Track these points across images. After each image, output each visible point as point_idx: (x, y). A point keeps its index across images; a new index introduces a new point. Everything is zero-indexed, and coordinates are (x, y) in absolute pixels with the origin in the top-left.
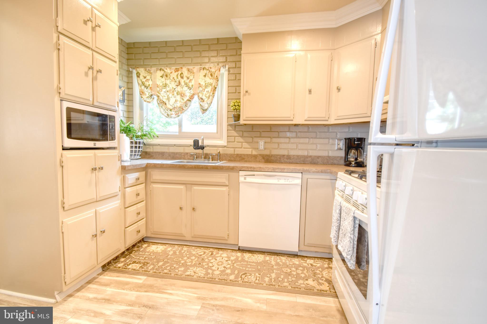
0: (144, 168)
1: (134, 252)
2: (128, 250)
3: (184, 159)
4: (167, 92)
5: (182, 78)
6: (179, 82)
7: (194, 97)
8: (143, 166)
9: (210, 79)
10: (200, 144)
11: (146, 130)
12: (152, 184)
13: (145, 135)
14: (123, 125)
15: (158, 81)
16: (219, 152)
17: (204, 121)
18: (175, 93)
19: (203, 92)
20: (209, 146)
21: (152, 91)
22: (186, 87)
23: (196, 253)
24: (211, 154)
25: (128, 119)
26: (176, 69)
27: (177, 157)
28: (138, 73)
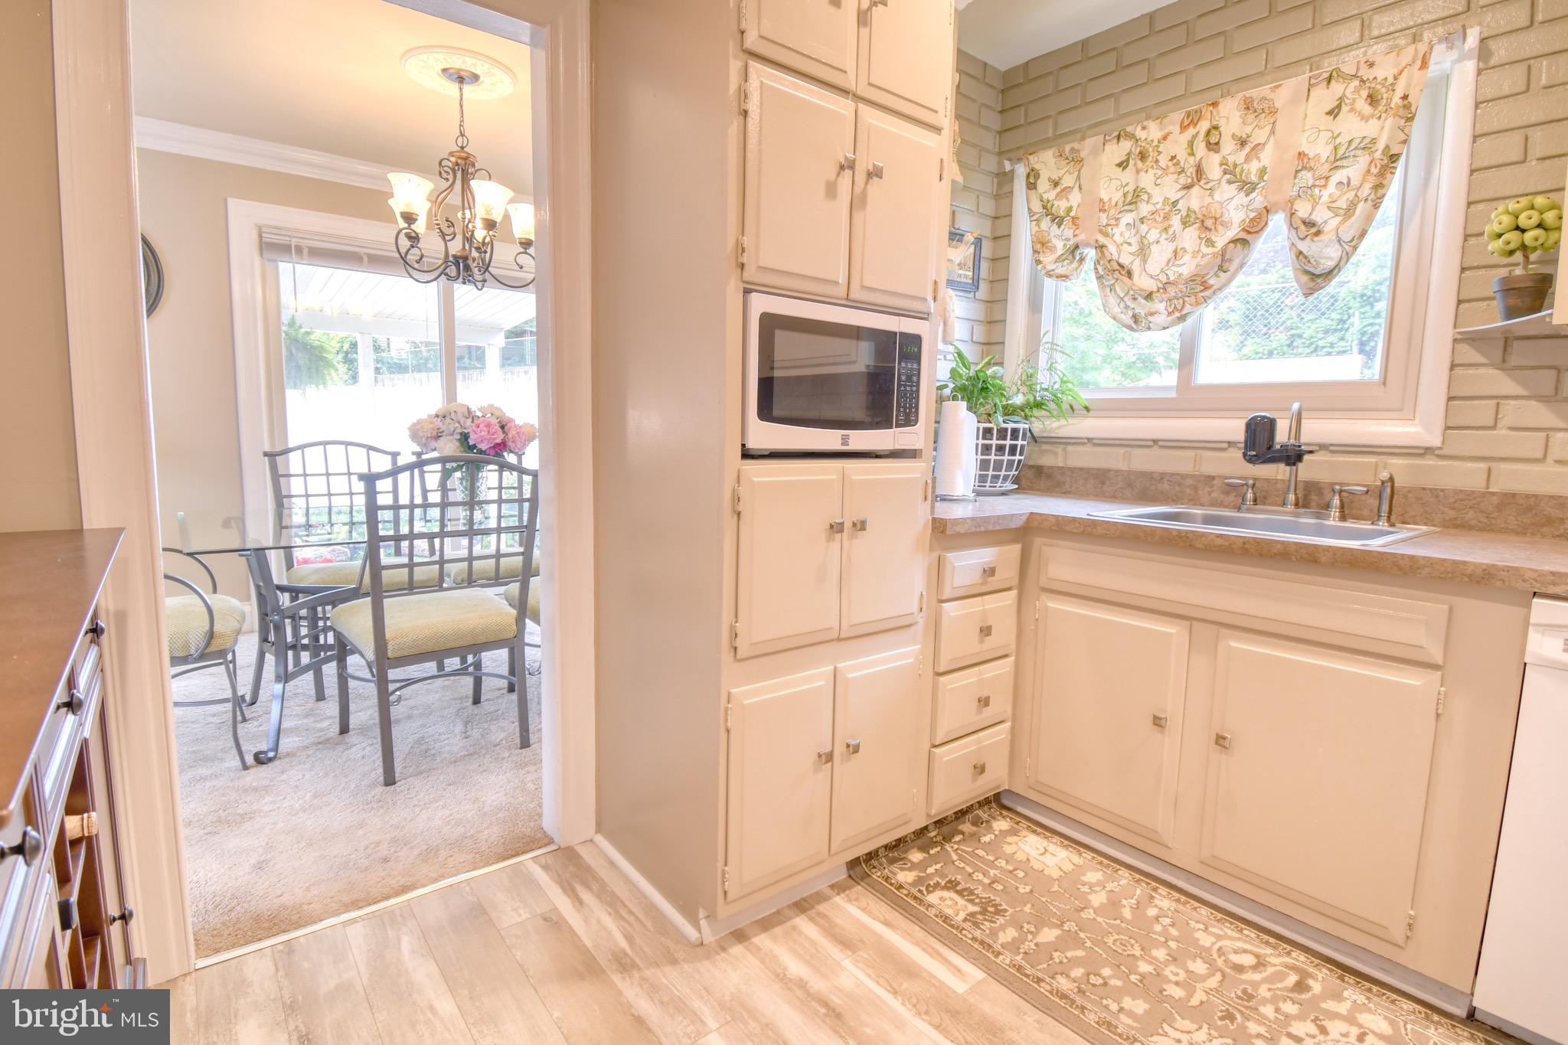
0: (1017, 530)
1: (958, 838)
2: (939, 823)
3: (1194, 501)
4: (1138, 223)
5: (1213, 147)
6: (1199, 171)
7: (1266, 223)
8: (1013, 526)
9: (1365, 118)
10: (1282, 436)
11: (1043, 386)
12: (1044, 596)
13: (1039, 405)
14: (964, 369)
15: (1105, 186)
16: (1391, 479)
17: (1303, 343)
18: (1176, 221)
19: (1317, 190)
20: (1331, 448)
21: (1077, 232)
22: (1229, 182)
23: (1213, 944)
24: (1337, 487)
25: (985, 347)
26: (1188, 117)
27: (1162, 492)
28: (1032, 174)
